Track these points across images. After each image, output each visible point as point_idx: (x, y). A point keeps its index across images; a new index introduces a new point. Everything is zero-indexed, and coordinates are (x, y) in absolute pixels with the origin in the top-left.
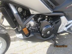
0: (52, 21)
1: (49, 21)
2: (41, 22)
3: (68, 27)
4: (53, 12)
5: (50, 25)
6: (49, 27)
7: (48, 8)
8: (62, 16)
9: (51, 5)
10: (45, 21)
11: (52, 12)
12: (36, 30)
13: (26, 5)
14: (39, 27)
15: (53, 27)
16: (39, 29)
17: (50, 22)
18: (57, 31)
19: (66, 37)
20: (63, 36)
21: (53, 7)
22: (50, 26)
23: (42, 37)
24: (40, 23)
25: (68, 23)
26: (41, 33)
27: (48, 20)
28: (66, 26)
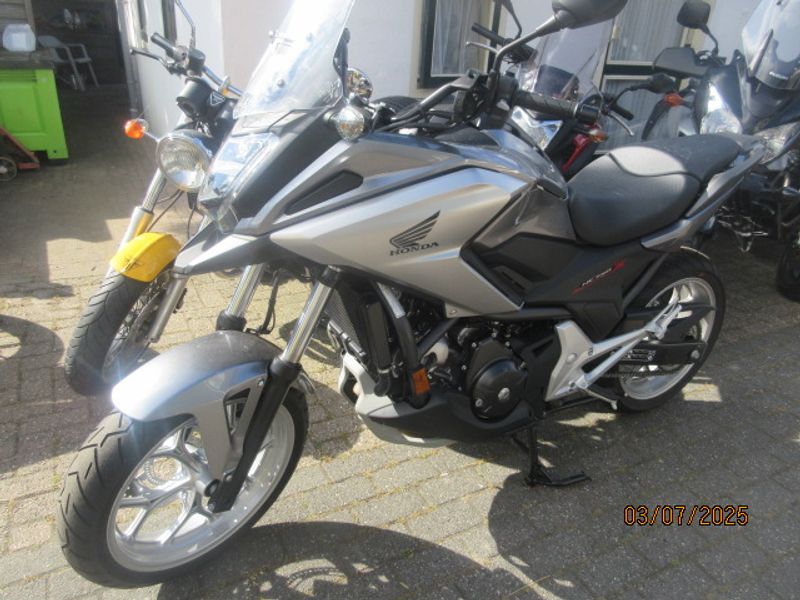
0: (518, 343)
1: (508, 344)
2: (474, 345)
3: (598, 371)
4: (524, 307)
5: (512, 360)
6: (506, 370)
7: (507, 295)
8: (562, 320)
9: (517, 284)
10: (490, 341)
11: (518, 308)
12: (446, 380)
13: (420, 286)
14: (464, 367)
15: (525, 369)
16: (462, 377)
17: (510, 347)
18: (544, 389)
19: (597, 438)
20: (584, 429)
21: (523, 289)
22: (512, 366)
23: (476, 415)
24: (471, 351)
25: (591, 351)
26: (470, 394)
27: (501, 339)
28: (588, 367)
